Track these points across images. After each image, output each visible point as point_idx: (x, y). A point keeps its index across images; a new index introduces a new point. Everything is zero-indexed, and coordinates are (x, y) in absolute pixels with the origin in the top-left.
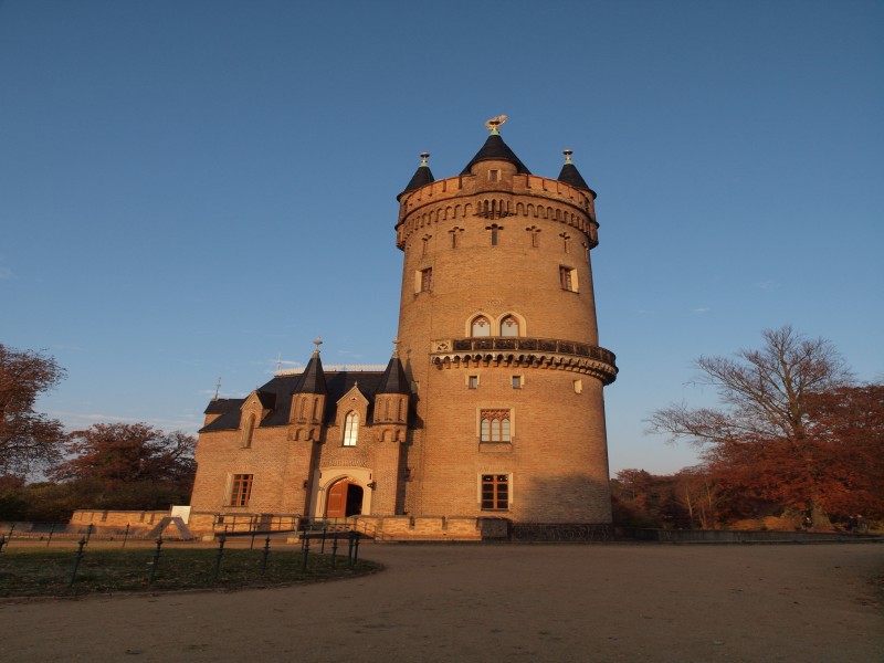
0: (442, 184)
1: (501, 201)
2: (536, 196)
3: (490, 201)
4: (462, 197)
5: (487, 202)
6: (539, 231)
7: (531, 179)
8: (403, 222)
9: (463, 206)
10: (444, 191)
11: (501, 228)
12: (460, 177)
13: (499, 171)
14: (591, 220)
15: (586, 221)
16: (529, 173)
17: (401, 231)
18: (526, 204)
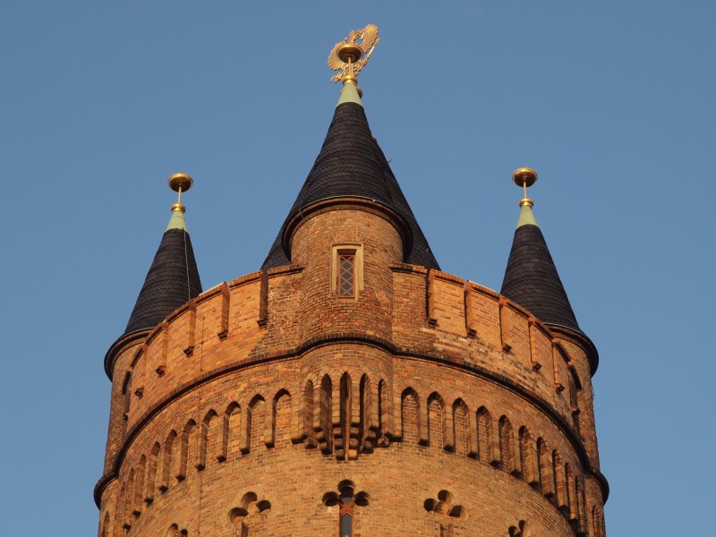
0: (219, 298)
1: (364, 379)
2: (449, 361)
3: (336, 379)
4: (266, 360)
5: (327, 381)
6: (456, 512)
7: (437, 286)
8: (113, 473)
9: (269, 398)
10: (223, 336)
11: (362, 499)
12: (264, 278)
13: (360, 252)
14: (587, 466)
15: (575, 470)
16: (432, 263)
17: (110, 508)
18: (424, 394)
